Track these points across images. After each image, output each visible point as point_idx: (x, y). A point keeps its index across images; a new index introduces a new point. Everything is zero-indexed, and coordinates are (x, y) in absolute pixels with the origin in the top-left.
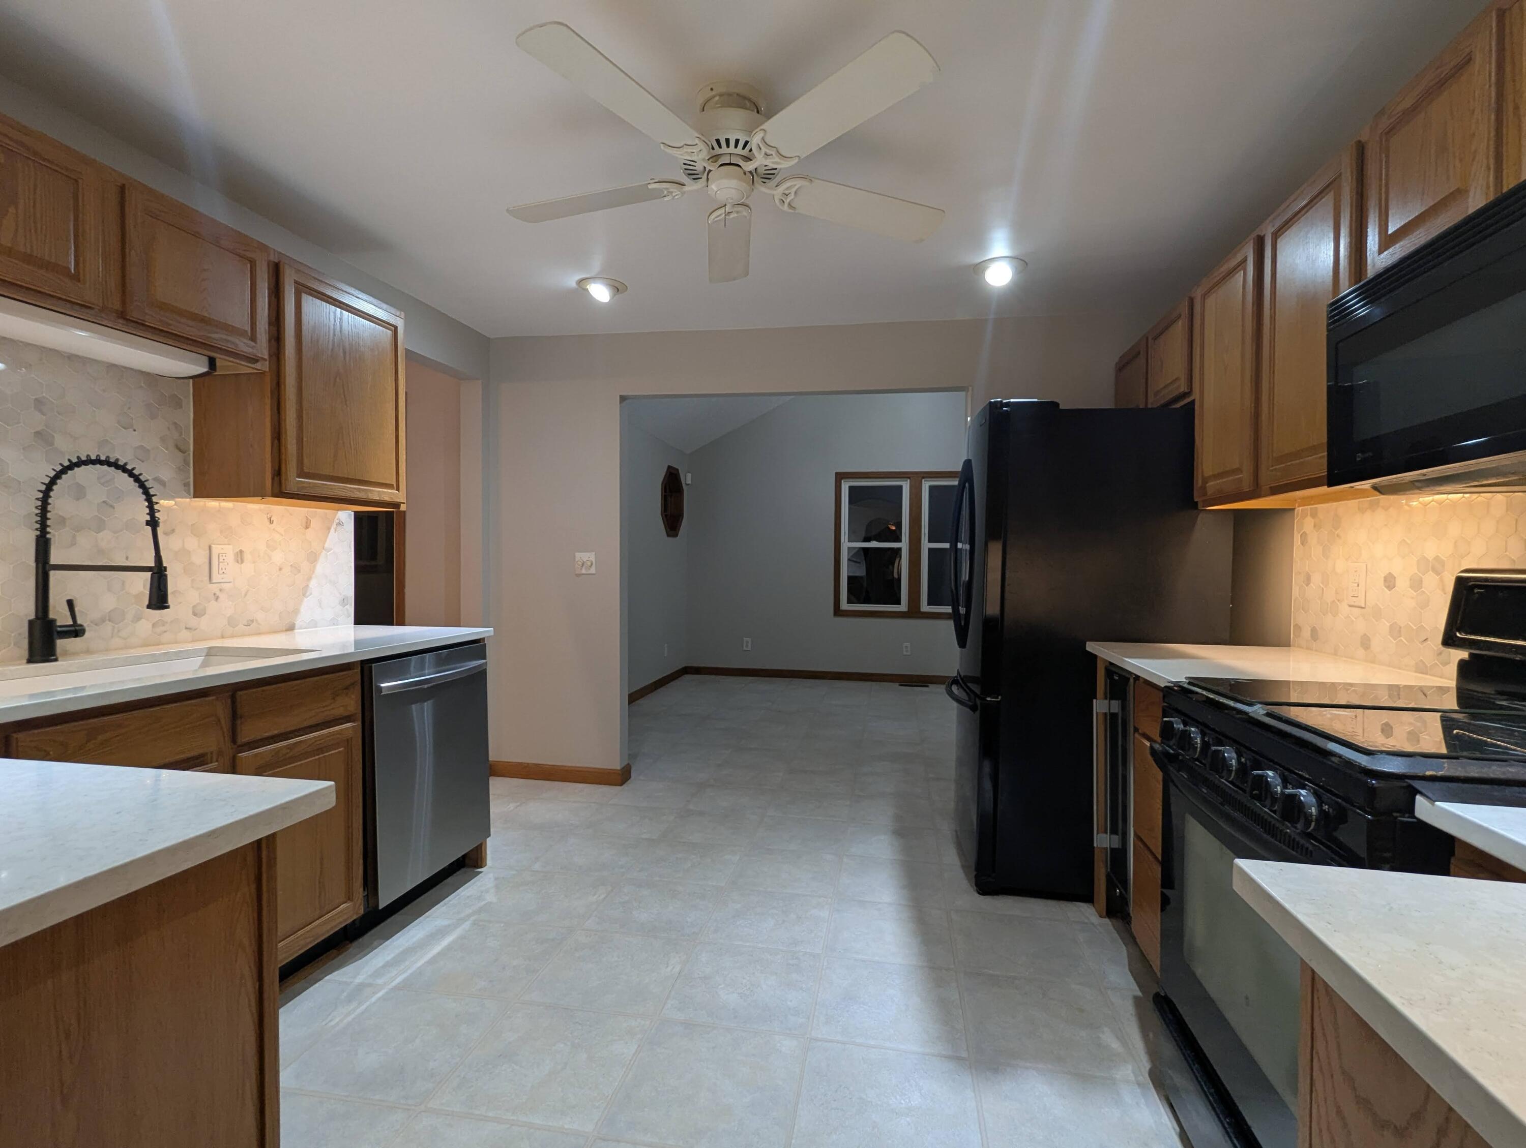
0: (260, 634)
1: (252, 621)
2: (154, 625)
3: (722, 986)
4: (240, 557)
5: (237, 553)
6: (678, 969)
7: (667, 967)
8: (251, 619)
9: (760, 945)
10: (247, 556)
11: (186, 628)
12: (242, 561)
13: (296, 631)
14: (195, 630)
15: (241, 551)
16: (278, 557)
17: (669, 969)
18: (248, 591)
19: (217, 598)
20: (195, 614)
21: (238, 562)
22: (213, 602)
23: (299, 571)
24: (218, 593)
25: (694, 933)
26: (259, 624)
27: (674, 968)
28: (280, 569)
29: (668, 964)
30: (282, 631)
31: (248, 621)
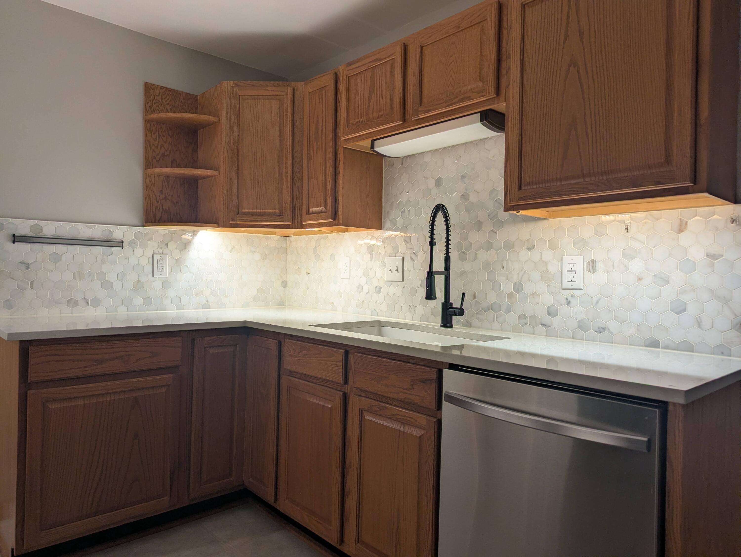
1: (604, 329)
2: (519, 318)
4: (592, 266)
5: (589, 262)
8: (603, 326)
10: (600, 266)
11: (542, 324)
12: (594, 270)
14: (549, 326)
15: (593, 261)
16: (636, 266)
18: (600, 299)
19: (569, 303)
20: (549, 314)
21: (590, 271)
22: (565, 307)
23: (667, 282)
24: (570, 299)
26: (611, 333)
28: (640, 279)
31: (599, 328)
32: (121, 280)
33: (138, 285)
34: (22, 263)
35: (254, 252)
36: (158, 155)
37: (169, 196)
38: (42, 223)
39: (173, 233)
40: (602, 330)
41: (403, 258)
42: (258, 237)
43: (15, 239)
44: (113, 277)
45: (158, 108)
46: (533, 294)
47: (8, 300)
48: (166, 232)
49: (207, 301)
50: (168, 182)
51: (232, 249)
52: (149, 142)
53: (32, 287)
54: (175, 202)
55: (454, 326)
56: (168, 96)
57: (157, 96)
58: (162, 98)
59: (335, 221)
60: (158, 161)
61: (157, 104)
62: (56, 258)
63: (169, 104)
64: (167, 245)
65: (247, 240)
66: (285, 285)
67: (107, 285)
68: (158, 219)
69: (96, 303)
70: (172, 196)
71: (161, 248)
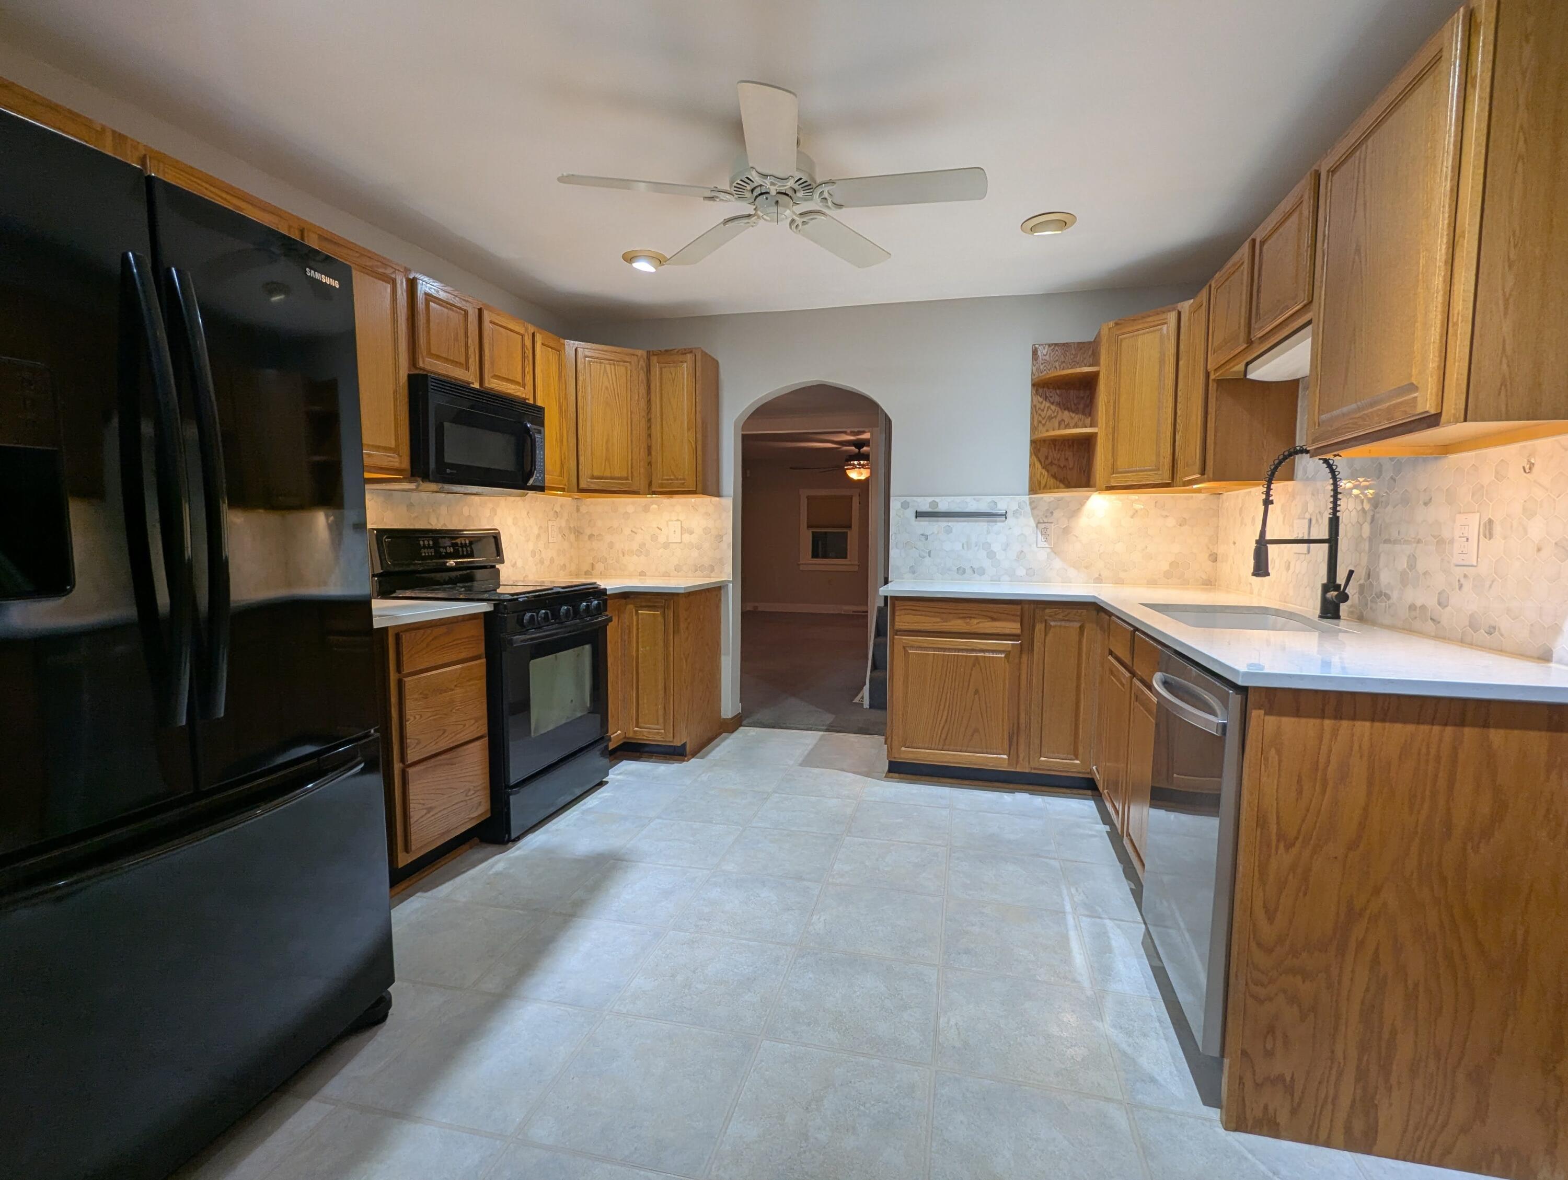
0: (1501, 651)
1: (1495, 628)
3: (773, 903)
4: (1488, 529)
5: (1486, 523)
6: (815, 918)
7: (825, 920)
8: (1494, 624)
9: (731, 940)
10: (1497, 529)
11: (1431, 619)
12: (1491, 536)
13: (1552, 665)
14: (1439, 623)
15: (1490, 521)
16: (1536, 529)
17: (822, 919)
19: (1461, 587)
20: (1440, 603)
21: (1486, 537)
22: (1457, 593)
24: (1462, 581)
25: (803, 957)
26: (1502, 636)
27: (819, 919)
28: (1539, 550)
29: (825, 923)
30: (1532, 657)
31: (1489, 627)
32: (1005, 550)
33: (1021, 554)
34: (922, 535)
35: (1167, 516)
36: (1043, 419)
37: (1055, 460)
38: (937, 499)
39: (1059, 500)
40: (1492, 630)
41: (1310, 520)
42: (1173, 497)
43: (918, 515)
44: (996, 547)
45: (1045, 368)
46: (1425, 574)
47: (912, 566)
48: (1052, 499)
49: (1100, 575)
50: (1055, 446)
51: (1134, 514)
52: (1035, 406)
53: (930, 556)
54: (1062, 466)
55: (1342, 617)
56: (1057, 353)
57: (1044, 355)
58: (1050, 356)
59: (1203, 477)
60: (1044, 425)
61: (1044, 365)
62: (949, 531)
63: (1057, 360)
64: (1052, 513)
65: (1156, 502)
66: (1214, 558)
67: (991, 555)
68: (1042, 485)
69: (981, 572)
70: (1059, 460)
71: (1046, 517)
